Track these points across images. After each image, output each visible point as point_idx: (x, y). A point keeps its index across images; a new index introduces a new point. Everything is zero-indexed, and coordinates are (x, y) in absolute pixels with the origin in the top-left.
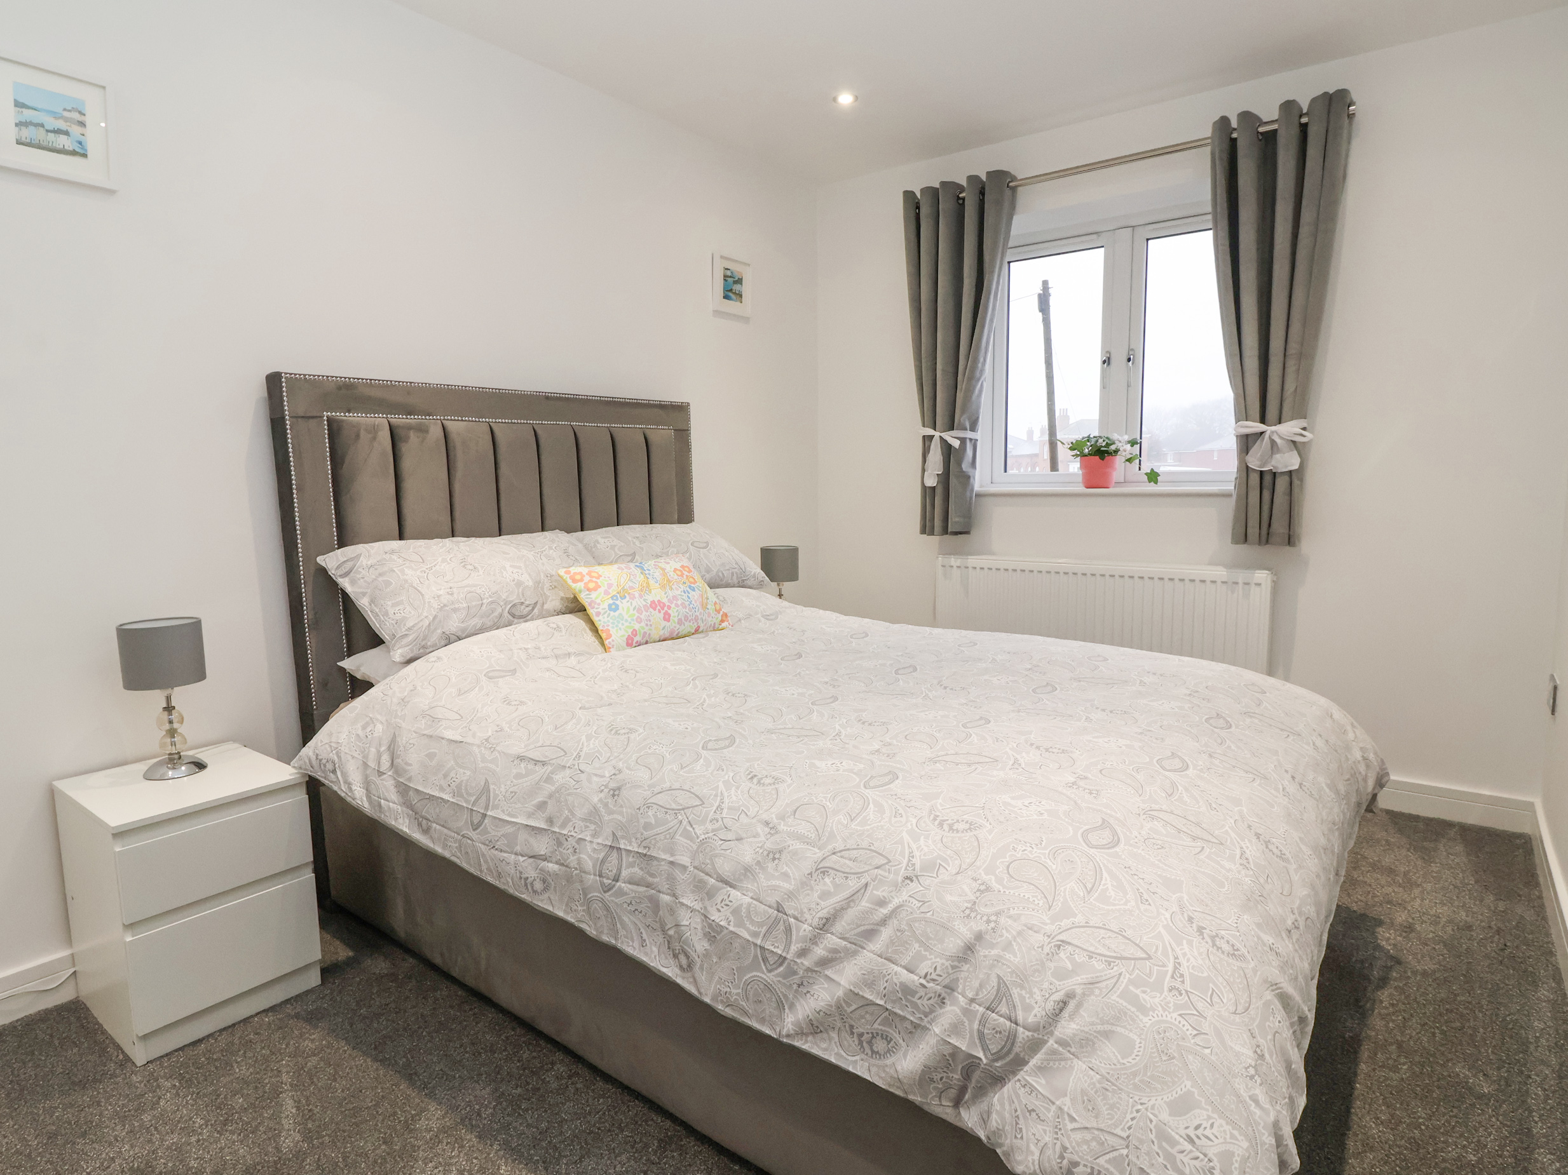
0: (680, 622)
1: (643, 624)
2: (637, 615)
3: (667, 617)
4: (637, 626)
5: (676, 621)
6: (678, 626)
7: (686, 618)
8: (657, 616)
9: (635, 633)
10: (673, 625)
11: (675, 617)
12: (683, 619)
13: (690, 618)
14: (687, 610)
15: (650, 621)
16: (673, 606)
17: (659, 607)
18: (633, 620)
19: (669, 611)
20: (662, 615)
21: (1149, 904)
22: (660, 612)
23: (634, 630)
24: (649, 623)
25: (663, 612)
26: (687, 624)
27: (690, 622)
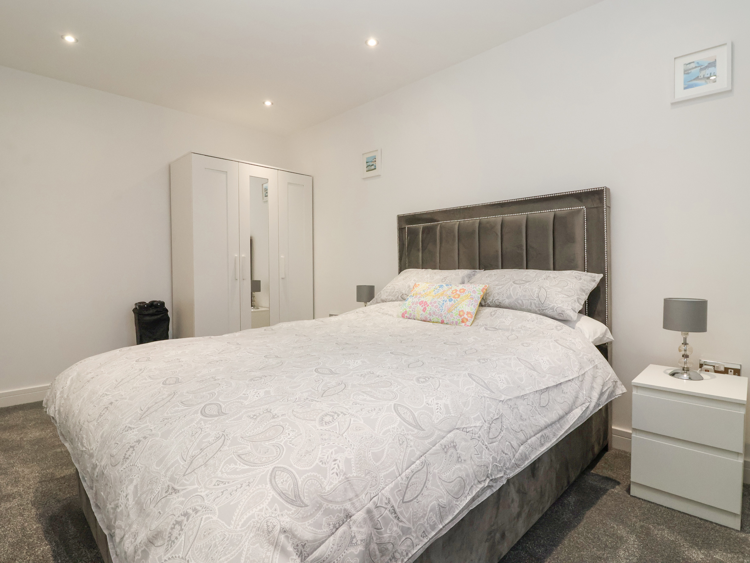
0: (430, 314)
1: (411, 310)
2: (411, 305)
3: (424, 310)
4: (408, 310)
5: (428, 313)
6: (429, 316)
7: (434, 313)
8: (420, 308)
9: (406, 312)
10: (426, 314)
11: (428, 311)
12: (432, 313)
13: (436, 314)
14: (436, 310)
15: (415, 309)
16: (430, 305)
17: (423, 304)
18: (408, 306)
19: (427, 308)
20: (422, 308)
21: (215, 485)
22: (422, 306)
23: (406, 311)
24: (414, 310)
25: (424, 307)
26: (434, 316)
27: (436, 315)
